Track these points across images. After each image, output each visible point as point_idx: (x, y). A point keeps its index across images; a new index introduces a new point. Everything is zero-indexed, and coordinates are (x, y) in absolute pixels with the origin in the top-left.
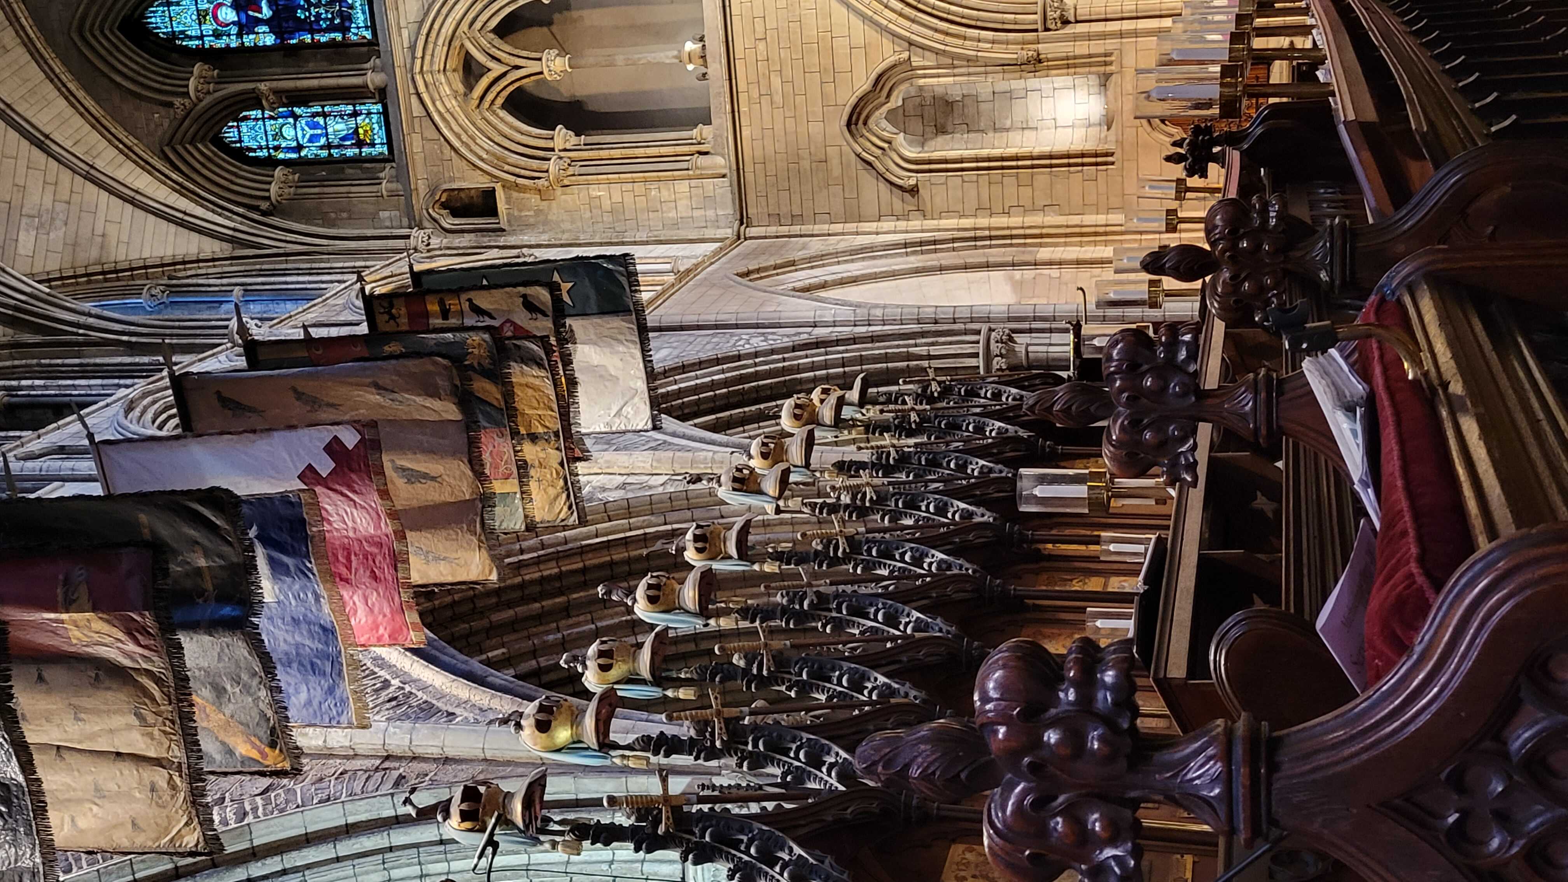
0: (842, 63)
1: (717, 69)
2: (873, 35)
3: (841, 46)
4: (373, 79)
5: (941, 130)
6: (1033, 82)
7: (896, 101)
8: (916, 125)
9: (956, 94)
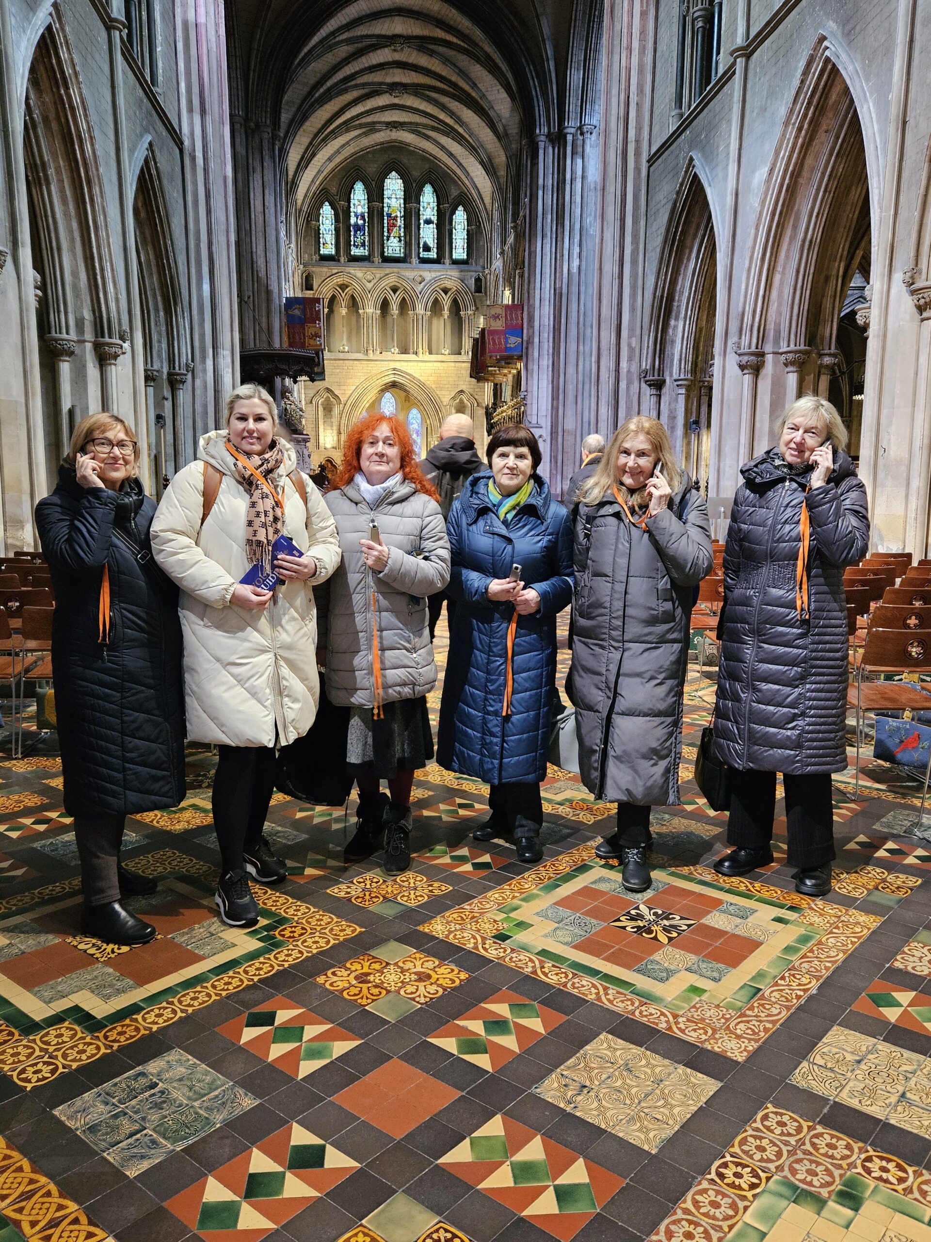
0: (342, 388)
1: (341, 356)
2: (348, 395)
3: (345, 388)
4: (342, 259)
5: (324, 409)
6: (335, 432)
7: (332, 399)
8: (326, 403)
9: (333, 413)
